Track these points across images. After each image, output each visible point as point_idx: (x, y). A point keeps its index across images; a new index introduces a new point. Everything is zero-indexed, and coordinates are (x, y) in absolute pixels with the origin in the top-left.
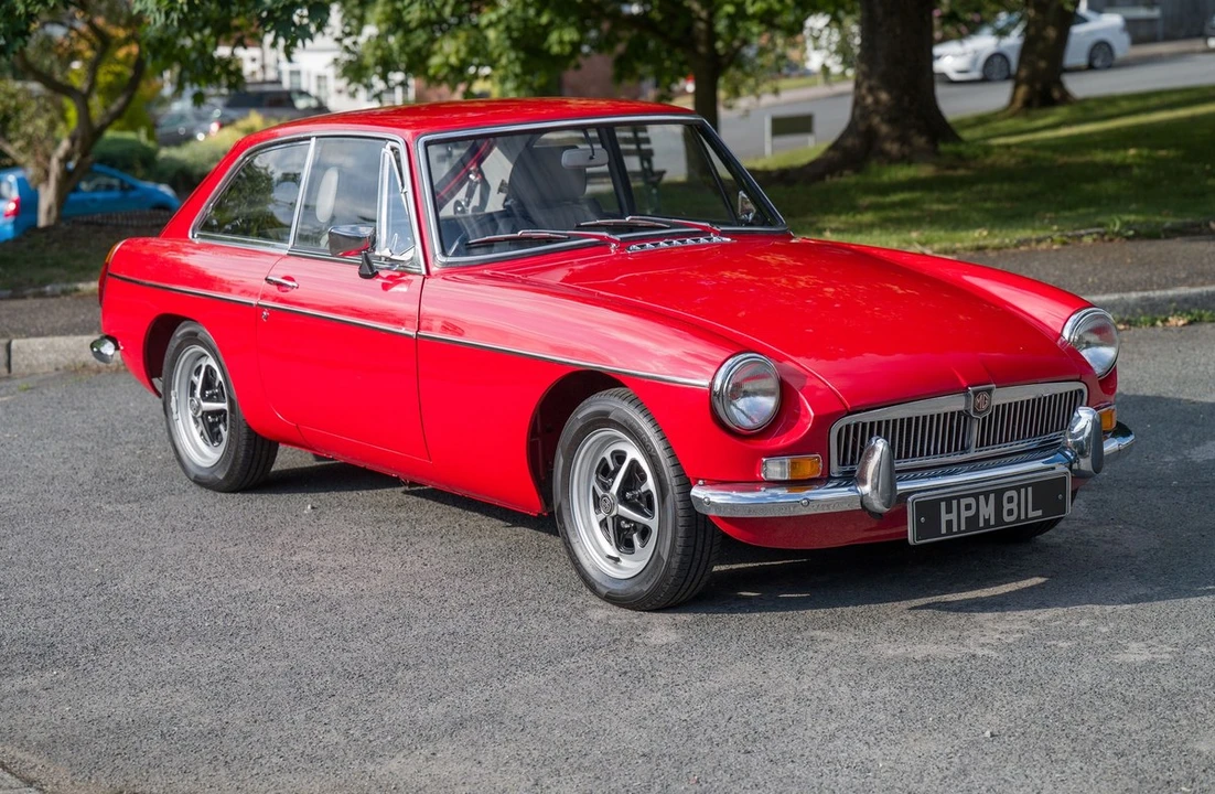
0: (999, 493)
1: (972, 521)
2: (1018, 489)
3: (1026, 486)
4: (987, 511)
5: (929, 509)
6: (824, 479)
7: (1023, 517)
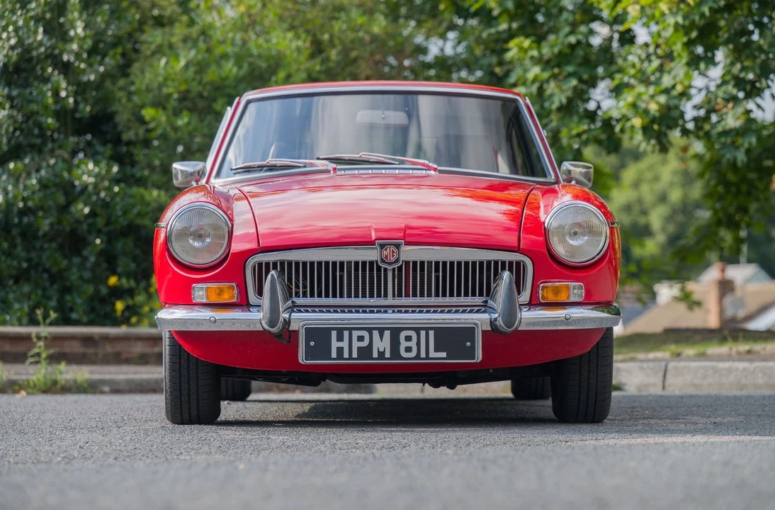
0: (395, 332)
1: (366, 352)
2: (417, 330)
3: (427, 329)
4: (382, 344)
5: (319, 336)
6: (244, 303)
7: (423, 355)
